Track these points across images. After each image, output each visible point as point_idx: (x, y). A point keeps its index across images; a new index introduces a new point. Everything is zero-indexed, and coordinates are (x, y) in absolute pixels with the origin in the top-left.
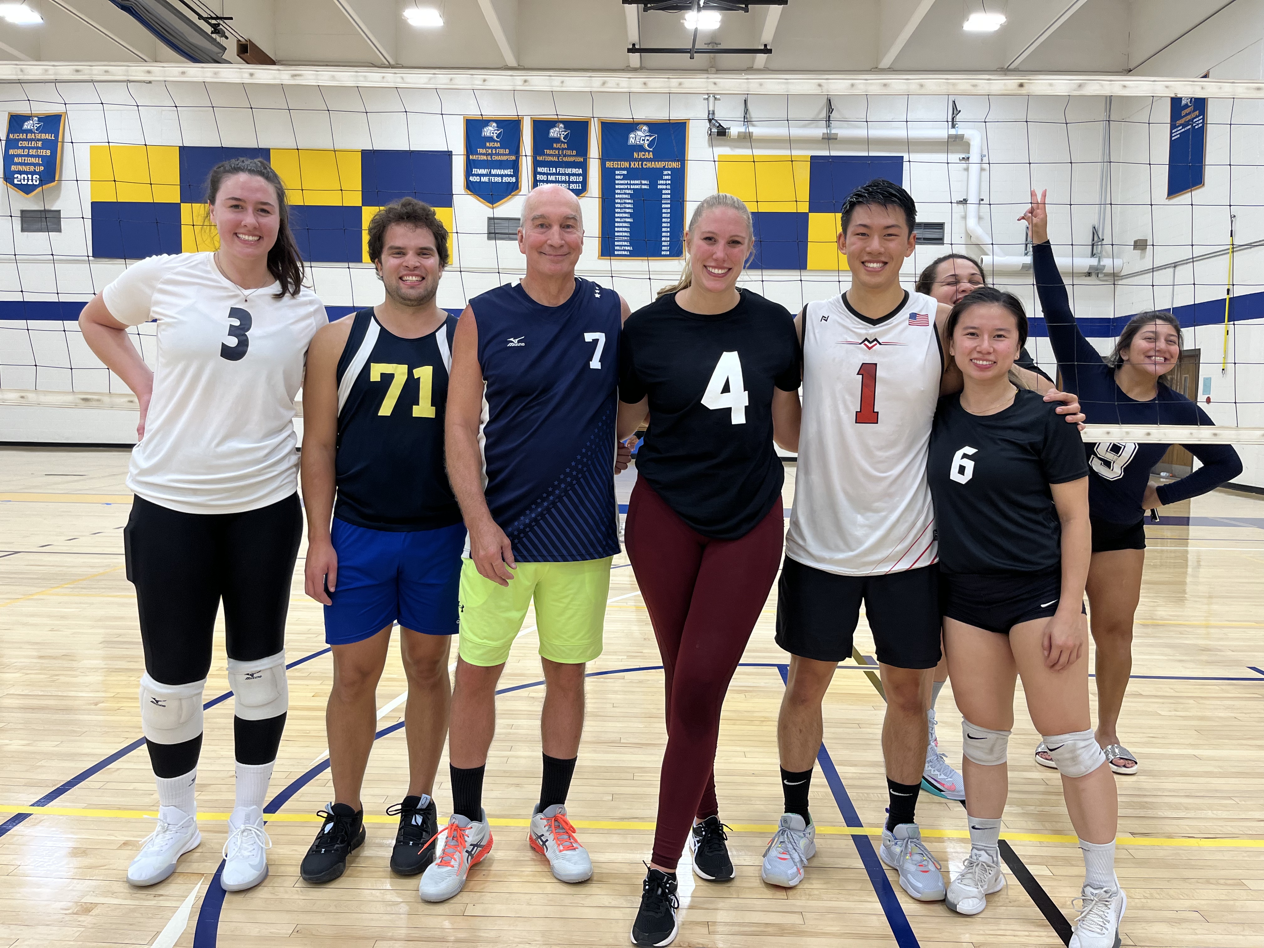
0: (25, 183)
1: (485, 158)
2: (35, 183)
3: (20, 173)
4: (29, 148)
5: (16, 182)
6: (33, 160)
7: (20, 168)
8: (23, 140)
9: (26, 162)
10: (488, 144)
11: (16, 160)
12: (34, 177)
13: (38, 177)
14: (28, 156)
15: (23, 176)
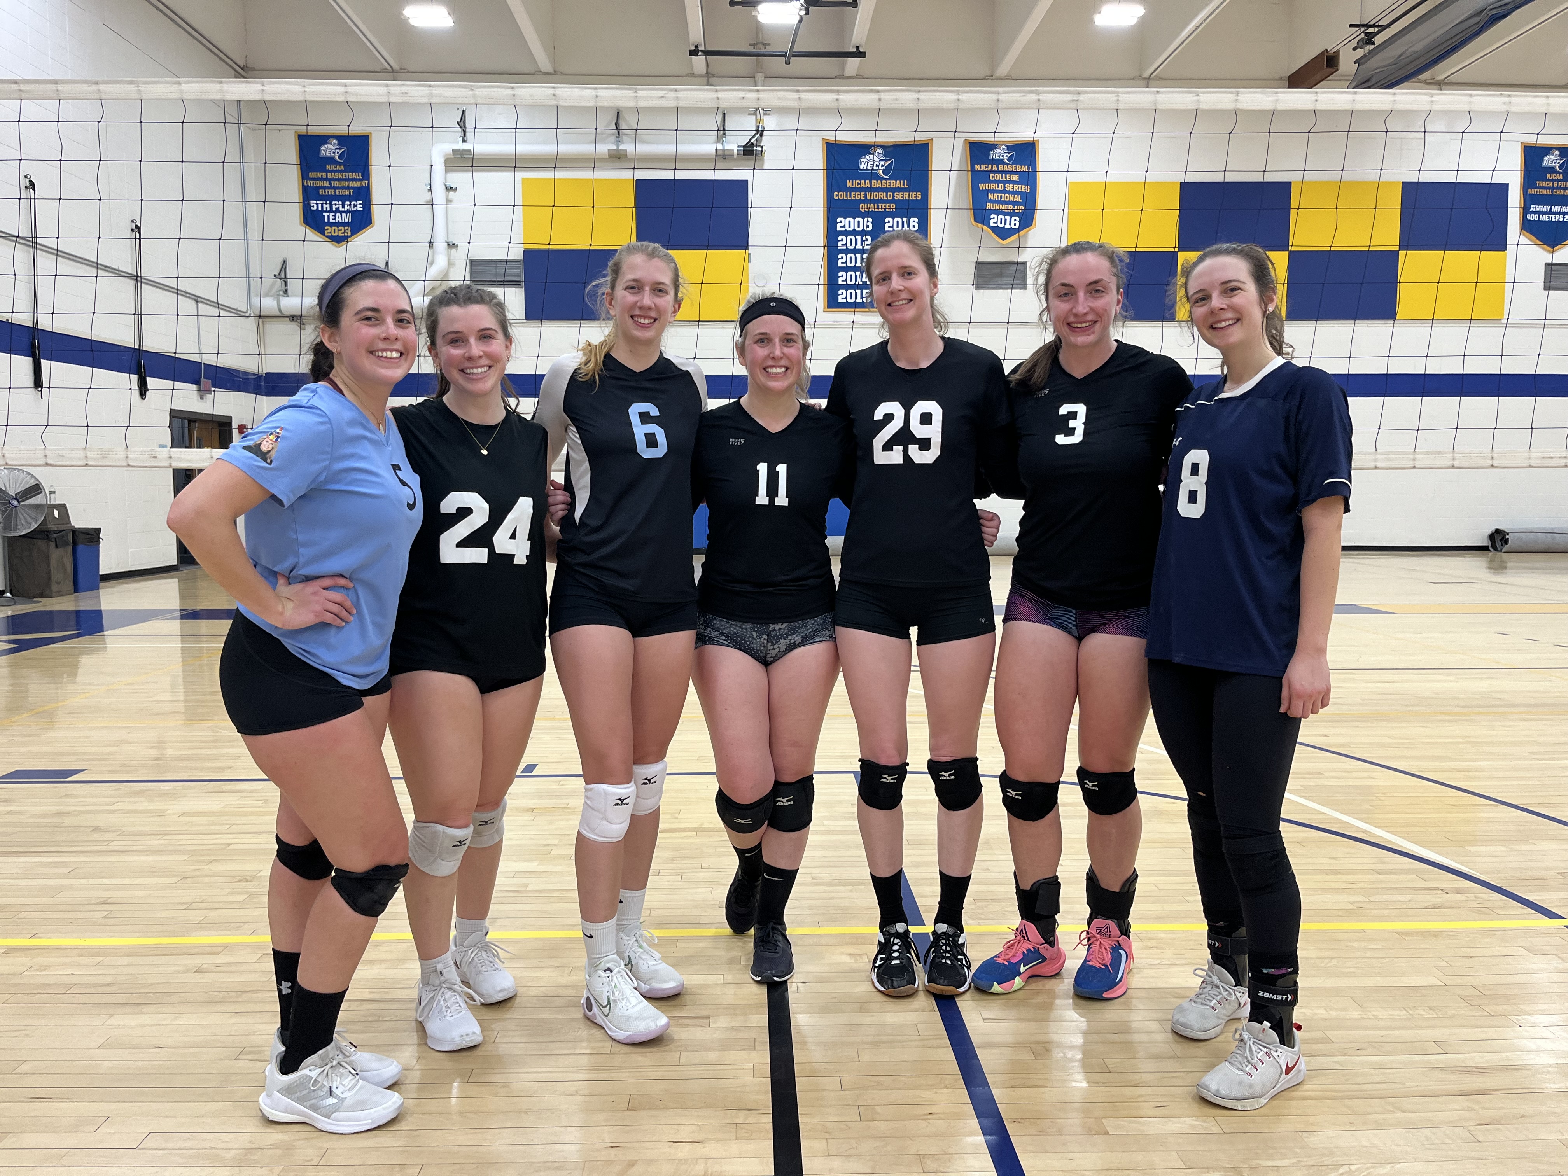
0: (1002, 226)
1: (1544, 192)
2: (1013, 227)
3: (999, 213)
4: (1005, 182)
5: (992, 224)
6: (1011, 198)
7: (997, 206)
8: (995, 172)
9: (1003, 199)
10: (1548, 176)
11: (990, 196)
12: (1013, 218)
13: (1018, 219)
14: (1005, 191)
15: (1000, 217)
